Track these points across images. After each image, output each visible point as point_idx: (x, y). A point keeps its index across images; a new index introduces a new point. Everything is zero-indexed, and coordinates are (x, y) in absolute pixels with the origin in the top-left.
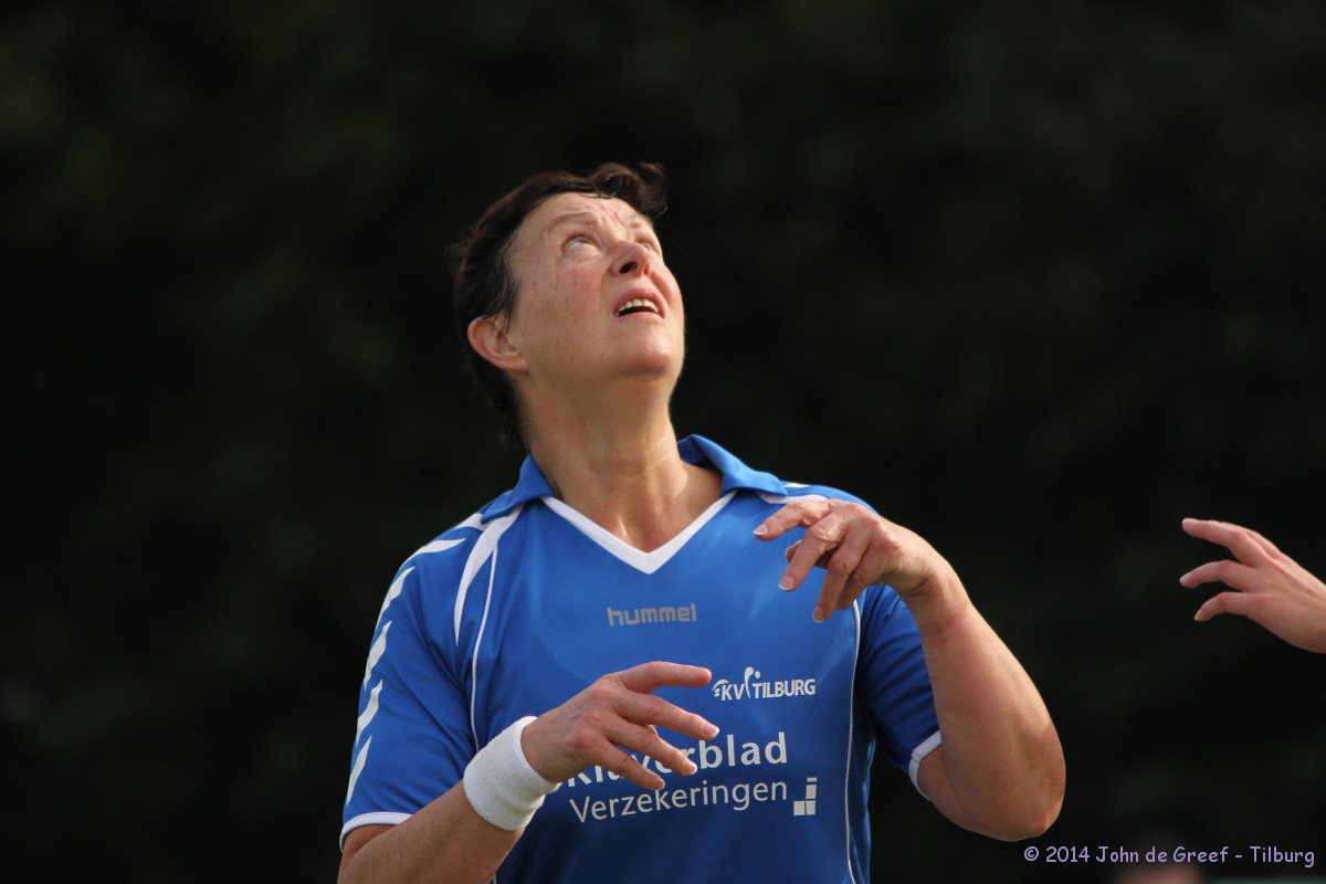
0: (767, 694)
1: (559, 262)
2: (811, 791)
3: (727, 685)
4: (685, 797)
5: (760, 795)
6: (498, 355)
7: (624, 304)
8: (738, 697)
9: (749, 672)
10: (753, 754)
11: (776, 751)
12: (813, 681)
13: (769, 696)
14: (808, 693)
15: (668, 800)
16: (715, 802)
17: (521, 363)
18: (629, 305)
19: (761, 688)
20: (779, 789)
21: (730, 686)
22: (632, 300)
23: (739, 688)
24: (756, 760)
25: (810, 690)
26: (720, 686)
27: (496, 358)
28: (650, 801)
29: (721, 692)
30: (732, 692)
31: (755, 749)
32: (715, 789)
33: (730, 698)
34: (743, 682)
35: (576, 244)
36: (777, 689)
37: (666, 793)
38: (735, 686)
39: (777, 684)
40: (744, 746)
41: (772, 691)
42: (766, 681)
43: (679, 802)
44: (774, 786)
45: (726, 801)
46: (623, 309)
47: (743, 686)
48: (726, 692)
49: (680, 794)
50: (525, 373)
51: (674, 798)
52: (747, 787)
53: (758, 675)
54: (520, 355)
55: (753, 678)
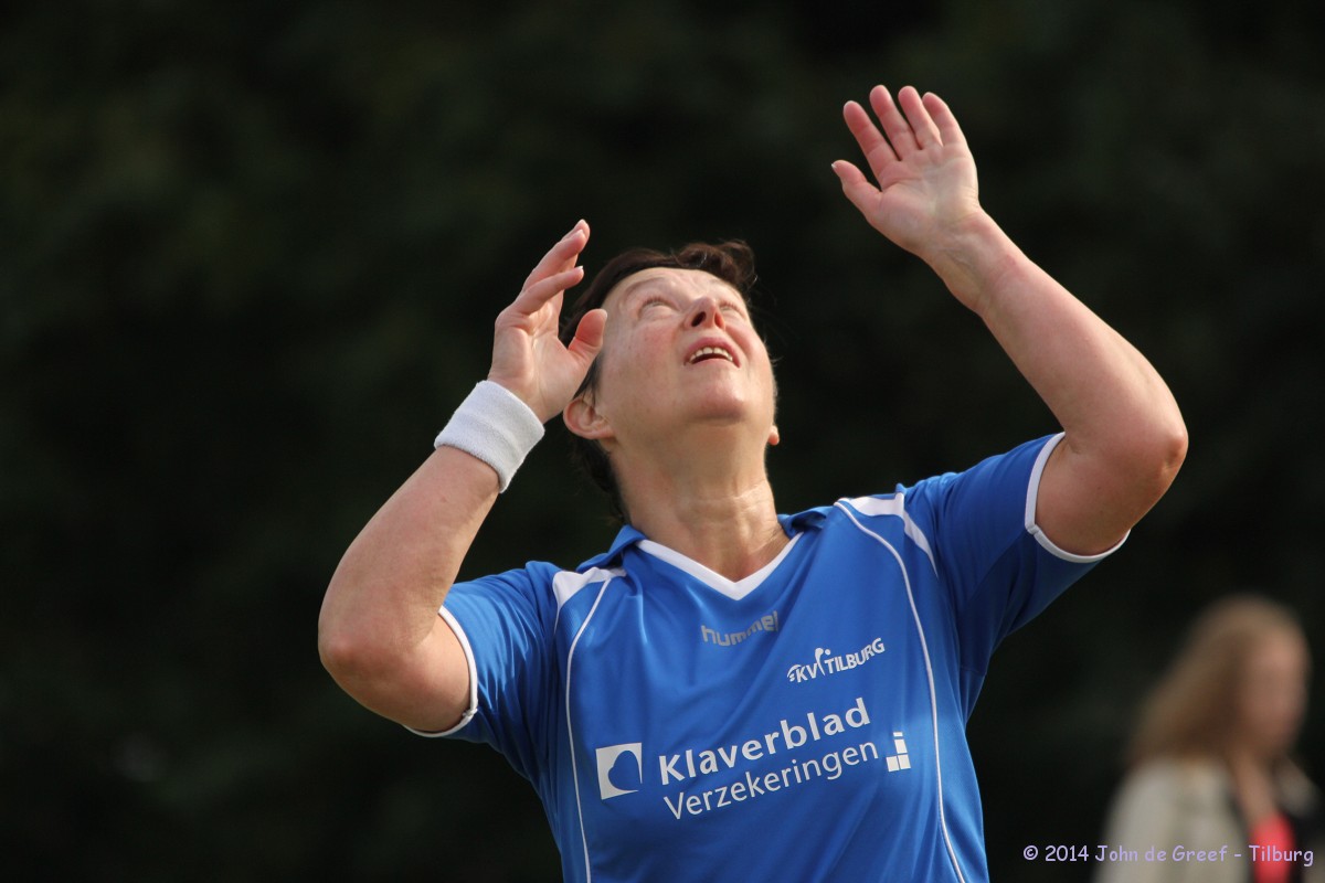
0: (840, 667)
1: (634, 325)
2: (900, 746)
3: (800, 668)
4: (777, 779)
5: (851, 759)
6: (589, 427)
7: (695, 353)
8: (813, 676)
9: (819, 652)
10: (835, 725)
11: (857, 717)
12: (879, 640)
13: (843, 669)
14: (879, 652)
15: (761, 784)
16: (808, 778)
17: (607, 430)
18: (700, 353)
19: (833, 663)
20: (868, 750)
21: (803, 669)
22: (702, 349)
23: (812, 668)
24: (840, 728)
25: (879, 649)
26: (794, 672)
27: (588, 431)
28: (743, 789)
29: (795, 676)
30: (806, 673)
31: (836, 719)
32: (805, 766)
33: (806, 679)
34: (815, 662)
35: (650, 308)
36: (849, 662)
37: (758, 779)
38: (808, 667)
39: (848, 656)
40: (825, 719)
41: (845, 664)
42: (838, 656)
43: (773, 785)
44: (862, 747)
45: (819, 774)
46: (693, 357)
47: (815, 665)
48: (800, 675)
49: (772, 778)
50: (612, 439)
51: (767, 783)
52: (836, 756)
53: (828, 652)
54: (606, 422)
55: (824, 657)
